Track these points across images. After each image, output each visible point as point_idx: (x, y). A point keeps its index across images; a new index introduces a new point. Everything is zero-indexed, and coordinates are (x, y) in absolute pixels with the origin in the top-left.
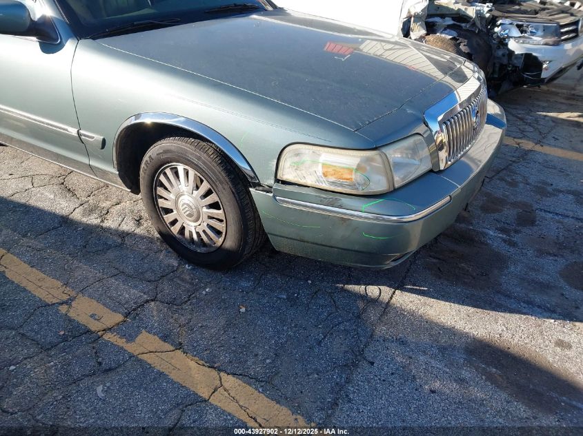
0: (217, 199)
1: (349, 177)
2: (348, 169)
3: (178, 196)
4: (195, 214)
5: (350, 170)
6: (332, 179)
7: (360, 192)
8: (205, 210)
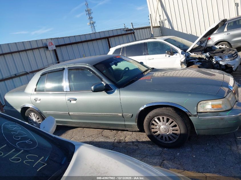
0: (176, 123)
1: (220, 106)
2: (219, 104)
3: (160, 126)
4: (167, 130)
5: (220, 105)
6: (215, 108)
7: (224, 110)
8: (171, 128)
